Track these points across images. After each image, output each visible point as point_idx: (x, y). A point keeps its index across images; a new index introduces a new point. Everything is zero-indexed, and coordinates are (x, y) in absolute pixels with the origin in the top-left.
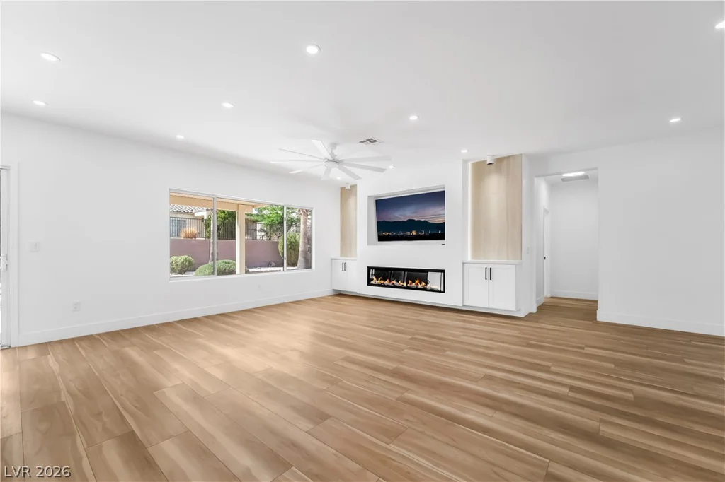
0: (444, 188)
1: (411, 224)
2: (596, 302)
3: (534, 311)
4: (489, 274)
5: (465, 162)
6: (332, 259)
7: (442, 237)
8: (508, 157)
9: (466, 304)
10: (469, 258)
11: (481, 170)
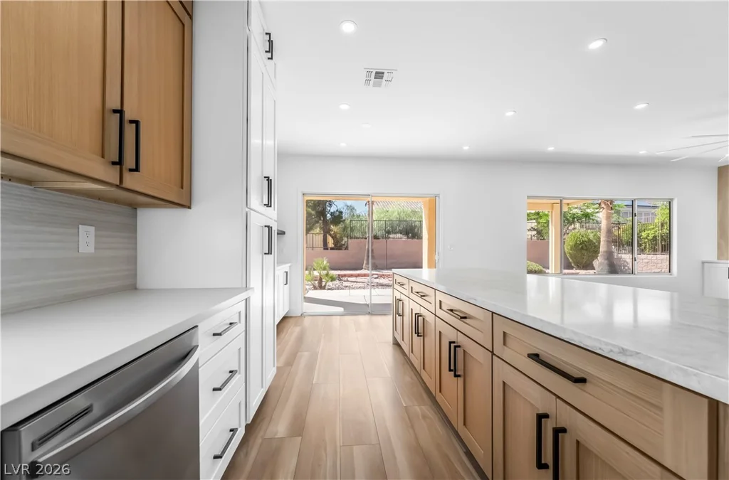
6: (704, 263)
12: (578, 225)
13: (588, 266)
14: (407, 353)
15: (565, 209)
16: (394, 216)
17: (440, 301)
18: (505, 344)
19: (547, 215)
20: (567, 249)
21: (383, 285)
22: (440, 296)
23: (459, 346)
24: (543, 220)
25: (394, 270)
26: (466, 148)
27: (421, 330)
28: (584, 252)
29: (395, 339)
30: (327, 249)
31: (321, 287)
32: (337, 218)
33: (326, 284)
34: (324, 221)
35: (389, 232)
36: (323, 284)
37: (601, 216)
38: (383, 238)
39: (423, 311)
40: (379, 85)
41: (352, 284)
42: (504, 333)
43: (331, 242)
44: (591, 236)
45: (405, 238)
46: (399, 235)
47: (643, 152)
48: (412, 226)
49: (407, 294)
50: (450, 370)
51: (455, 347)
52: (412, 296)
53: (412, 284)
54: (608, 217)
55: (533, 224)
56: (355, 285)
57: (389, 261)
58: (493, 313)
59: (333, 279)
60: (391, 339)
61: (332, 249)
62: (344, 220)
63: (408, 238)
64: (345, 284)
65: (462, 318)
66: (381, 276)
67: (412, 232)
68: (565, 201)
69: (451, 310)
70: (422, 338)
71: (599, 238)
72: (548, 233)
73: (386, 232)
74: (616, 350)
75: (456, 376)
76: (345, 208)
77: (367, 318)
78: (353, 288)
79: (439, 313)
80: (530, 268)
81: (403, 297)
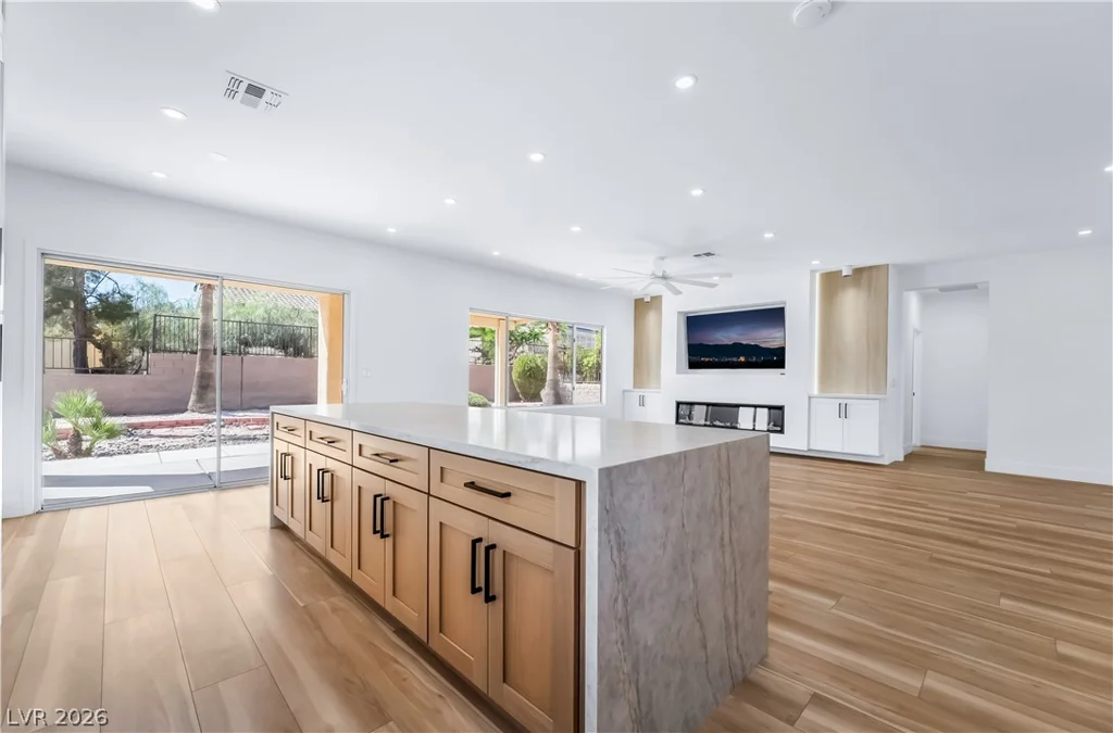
0: (785, 303)
1: (738, 348)
2: (985, 452)
3: (902, 459)
4: (844, 412)
5: (813, 272)
6: (624, 391)
7: (780, 364)
8: (870, 268)
9: (812, 447)
10: (816, 391)
11: (832, 283)
12: (526, 347)
13: (535, 397)
14: (301, 535)
15: (512, 327)
16: (258, 315)
17: (360, 446)
18: (442, 481)
19: (493, 332)
20: (515, 376)
21: (235, 439)
22: (359, 439)
23: (388, 498)
24: (487, 338)
25: (273, 408)
26: (392, 230)
27: (327, 493)
28: (532, 380)
29: (274, 518)
30: (87, 372)
31: (78, 452)
32: (116, 310)
33: (92, 444)
34: (76, 308)
35: (247, 344)
36: (85, 445)
37: (548, 337)
38: (233, 353)
39: (330, 465)
40: (255, 106)
41: (163, 440)
42: (442, 468)
43: (94, 357)
44: (539, 362)
45: (279, 354)
46: (269, 350)
47: (580, 275)
48: (294, 334)
49: (300, 442)
50: (375, 532)
51: (383, 500)
52: (311, 445)
53: (311, 426)
54: (555, 341)
55: (478, 343)
56: (169, 442)
57: (247, 395)
58: (430, 448)
59: (112, 433)
60: (267, 521)
61: (96, 371)
62: (137, 314)
63: (286, 354)
64: (143, 442)
65: (391, 461)
66: (235, 423)
67: (295, 345)
68: (510, 318)
69: (377, 455)
70: (329, 503)
71: (546, 364)
72: (493, 355)
73: (241, 344)
74: (529, 460)
75: (383, 536)
76: (138, 288)
77: (211, 495)
78: (168, 449)
79: (359, 461)
80: (472, 402)
81: (292, 449)
